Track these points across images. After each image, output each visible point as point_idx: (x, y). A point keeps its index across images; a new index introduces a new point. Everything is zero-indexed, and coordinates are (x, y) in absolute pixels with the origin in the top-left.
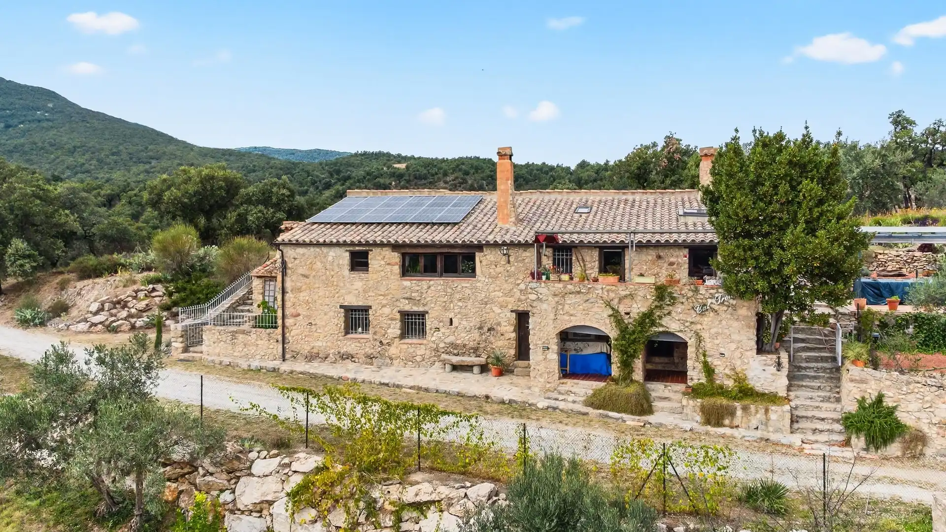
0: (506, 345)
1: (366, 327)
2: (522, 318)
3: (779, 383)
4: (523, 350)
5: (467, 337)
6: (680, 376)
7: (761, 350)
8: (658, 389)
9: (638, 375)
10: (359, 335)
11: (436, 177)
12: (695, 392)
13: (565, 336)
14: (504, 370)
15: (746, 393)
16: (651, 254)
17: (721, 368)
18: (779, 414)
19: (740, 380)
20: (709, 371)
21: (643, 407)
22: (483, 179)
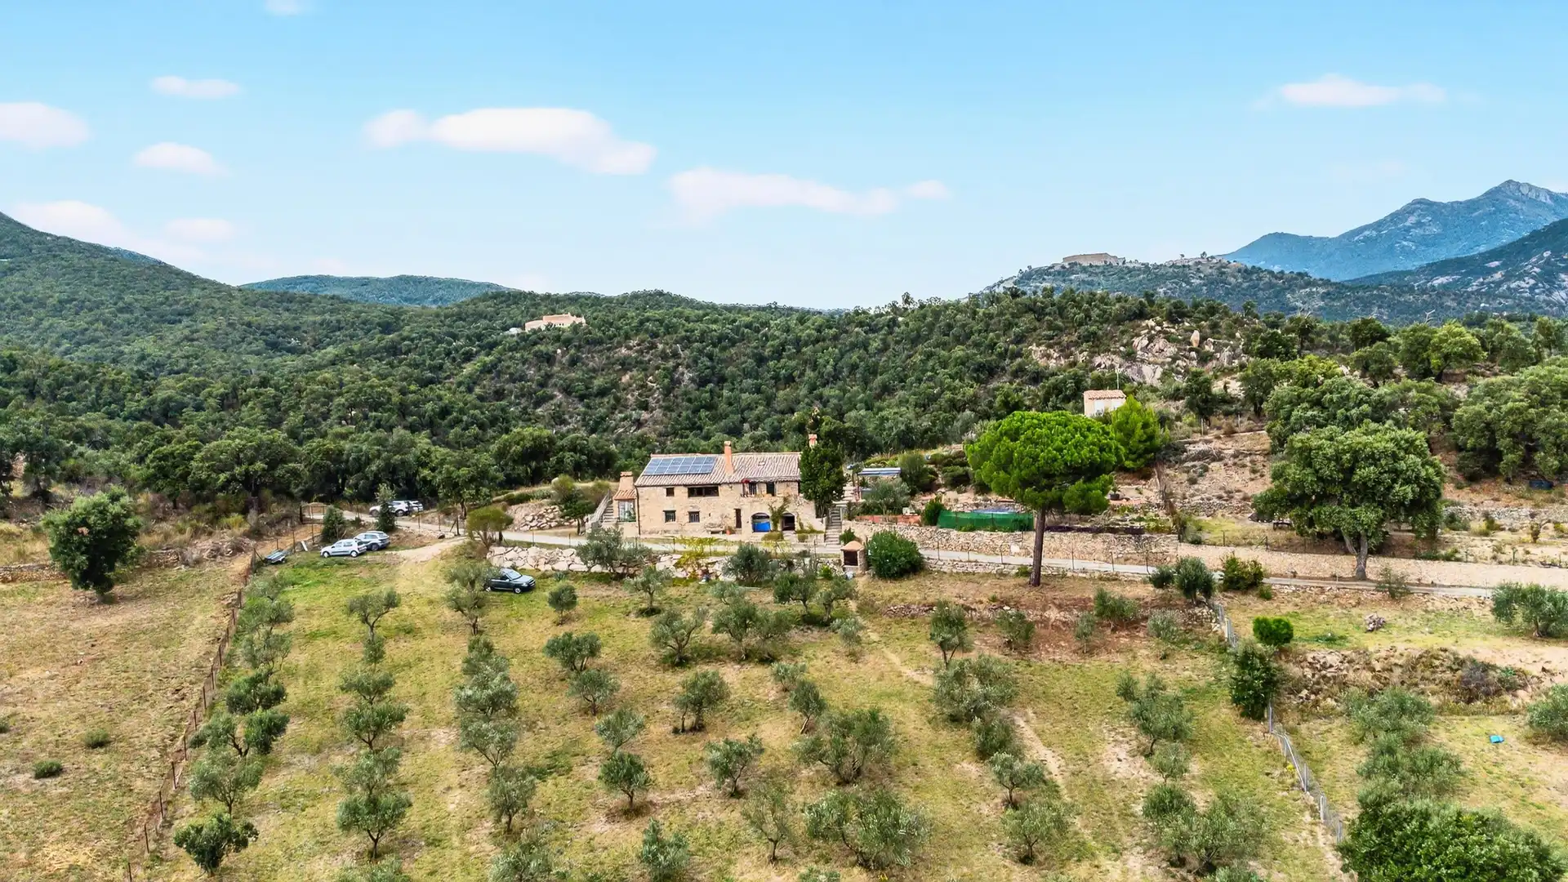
0: (732, 523)
1: (674, 519)
2: (738, 512)
3: (822, 527)
4: (739, 524)
5: (716, 520)
6: (792, 528)
7: (818, 517)
8: (786, 533)
9: (779, 529)
10: (671, 522)
11: (616, 340)
12: (797, 532)
13: (754, 517)
14: (732, 532)
15: (813, 531)
16: (784, 484)
17: (805, 524)
18: (821, 537)
19: (811, 527)
20: (801, 525)
21: (781, 537)
22: (677, 342)
